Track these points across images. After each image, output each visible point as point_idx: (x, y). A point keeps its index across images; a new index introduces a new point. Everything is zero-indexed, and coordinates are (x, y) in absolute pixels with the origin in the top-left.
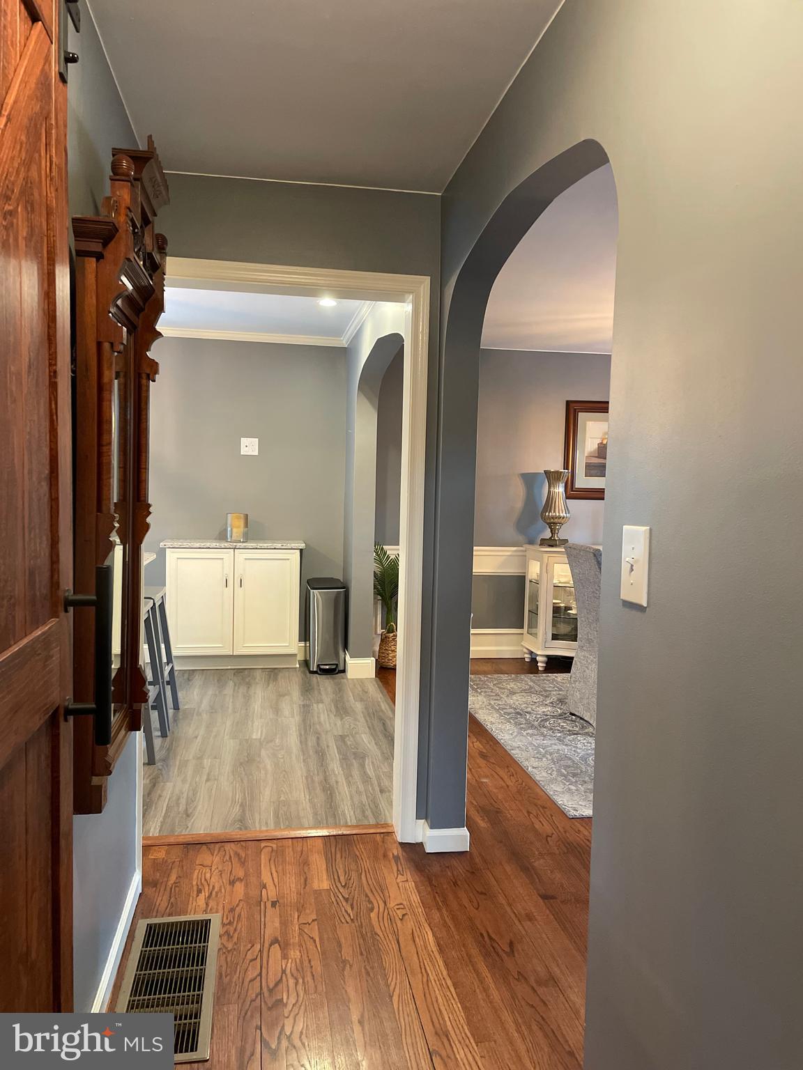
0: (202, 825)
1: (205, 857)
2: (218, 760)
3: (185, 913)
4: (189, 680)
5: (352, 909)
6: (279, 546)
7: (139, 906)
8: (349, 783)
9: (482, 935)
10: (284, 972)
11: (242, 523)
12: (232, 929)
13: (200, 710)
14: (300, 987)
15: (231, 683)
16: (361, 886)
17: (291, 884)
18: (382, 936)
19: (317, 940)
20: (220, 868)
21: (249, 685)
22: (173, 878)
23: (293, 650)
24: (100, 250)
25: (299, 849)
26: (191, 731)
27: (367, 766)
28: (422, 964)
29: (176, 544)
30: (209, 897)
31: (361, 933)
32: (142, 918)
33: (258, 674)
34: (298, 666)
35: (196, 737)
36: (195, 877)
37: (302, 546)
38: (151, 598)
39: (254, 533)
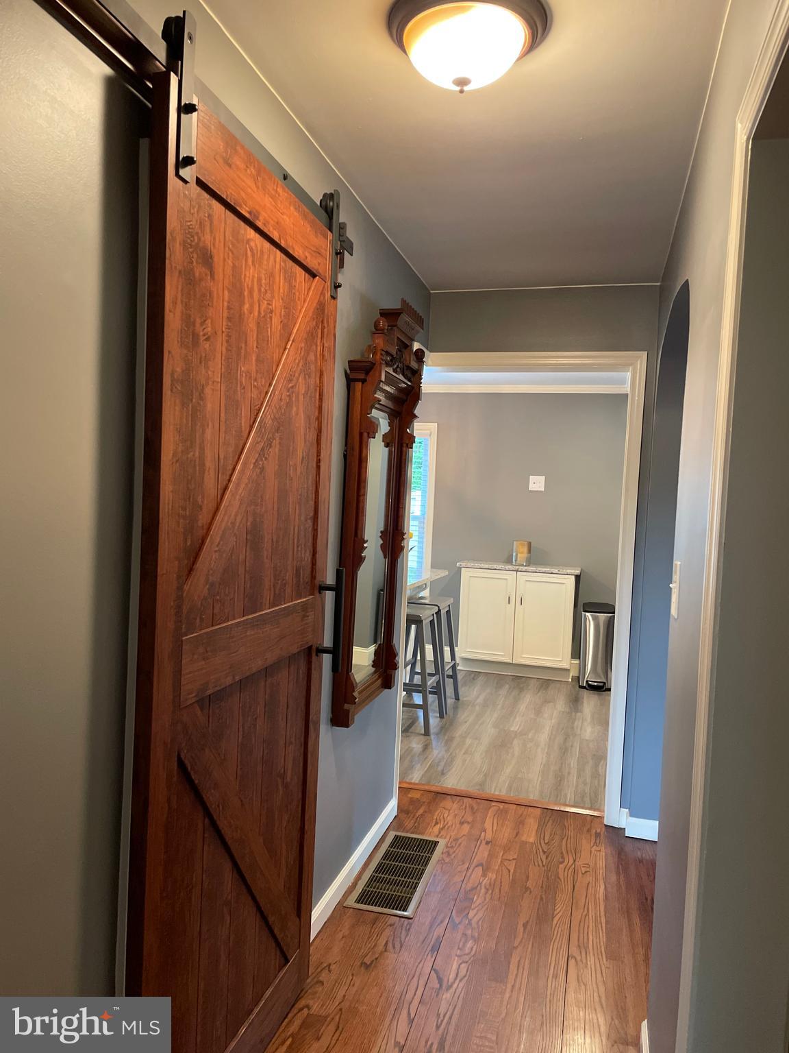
0: (451, 782)
1: (448, 803)
2: (477, 741)
3: (422, 833)
4: (473, 679)
5: (547, 858)
6: (556, 571)
7: (393, 823)
8: (579, 776)
9: (646, 899)
10: (480, 883)
11: (525, 550)
12: (451, 851)
13: (475, 703)
14: (488, 896)
15: (507, 686)
16: (560, 846)
17: (506, 833)
18: (563, 880)
19: (512, 871)
20: (456, 812)
21: (521, 690)
22: (421, 811)
23: (565, 665)
24: (363, 377)
25: (520, 812)
26: (463, 717)
27: (600, 767)
28: (587, 904)
29: (470, 564)
30: (444, 827)
31: (547, 876)
32: (393, 830)
33: (532, 682)
34: (570, 680)
35: (466, 722)
36: (436, 814)
37: (577, 572)
38: (437, 605)
39: (537, 558)
